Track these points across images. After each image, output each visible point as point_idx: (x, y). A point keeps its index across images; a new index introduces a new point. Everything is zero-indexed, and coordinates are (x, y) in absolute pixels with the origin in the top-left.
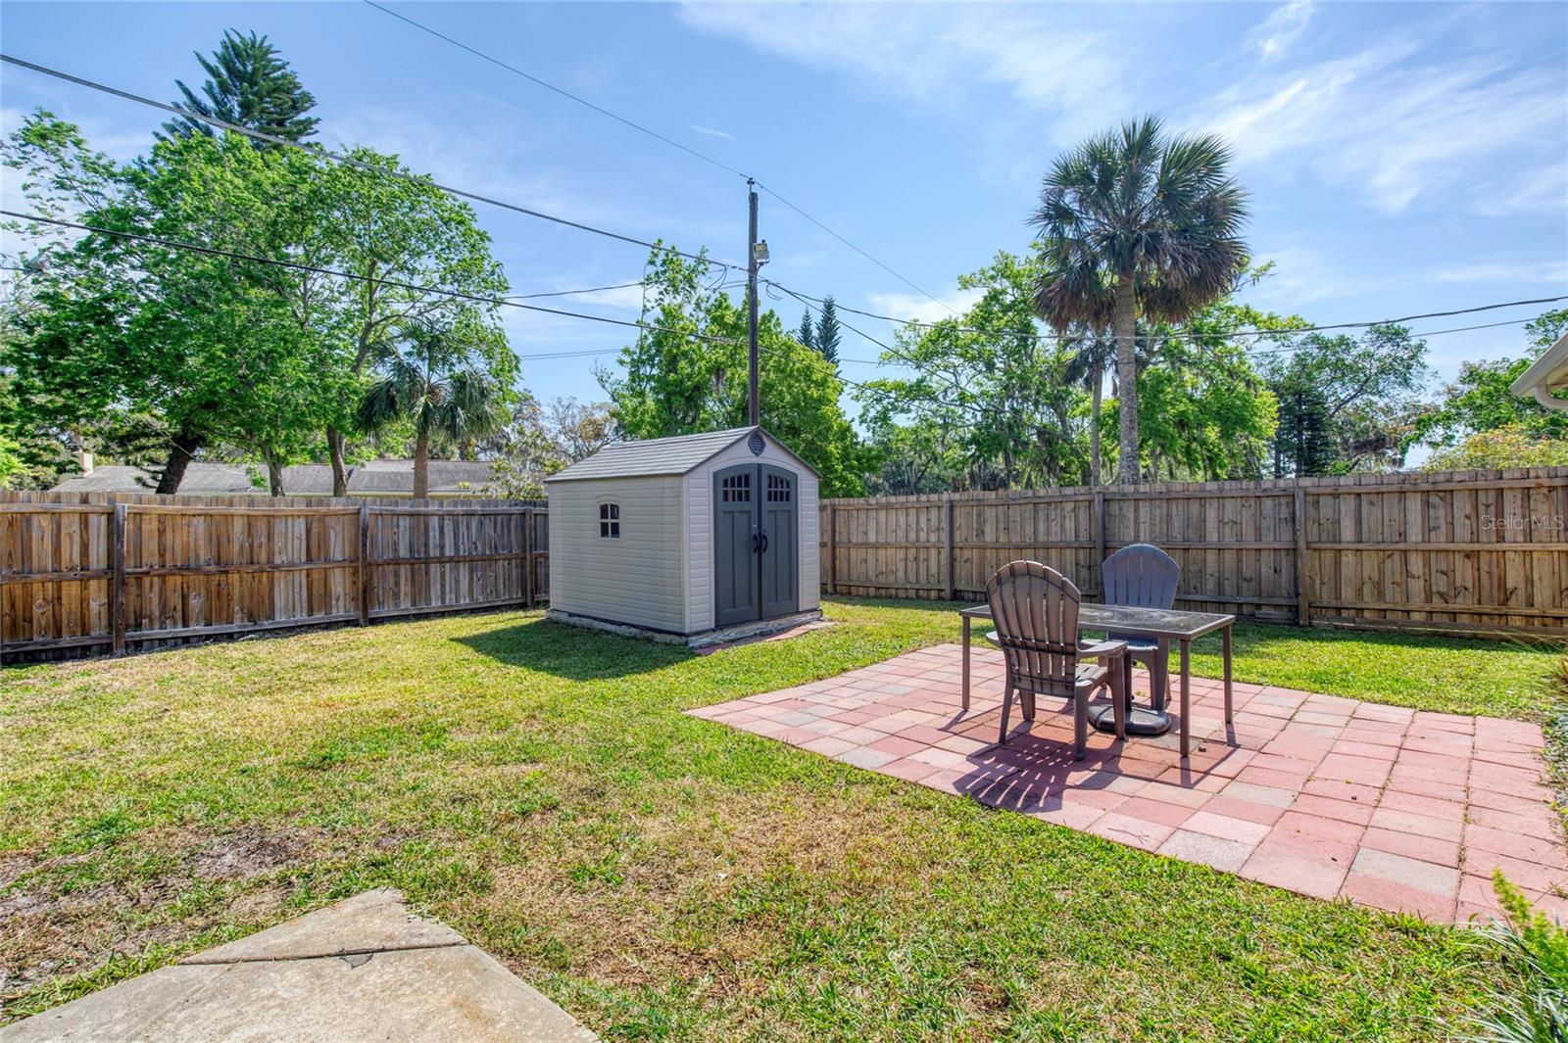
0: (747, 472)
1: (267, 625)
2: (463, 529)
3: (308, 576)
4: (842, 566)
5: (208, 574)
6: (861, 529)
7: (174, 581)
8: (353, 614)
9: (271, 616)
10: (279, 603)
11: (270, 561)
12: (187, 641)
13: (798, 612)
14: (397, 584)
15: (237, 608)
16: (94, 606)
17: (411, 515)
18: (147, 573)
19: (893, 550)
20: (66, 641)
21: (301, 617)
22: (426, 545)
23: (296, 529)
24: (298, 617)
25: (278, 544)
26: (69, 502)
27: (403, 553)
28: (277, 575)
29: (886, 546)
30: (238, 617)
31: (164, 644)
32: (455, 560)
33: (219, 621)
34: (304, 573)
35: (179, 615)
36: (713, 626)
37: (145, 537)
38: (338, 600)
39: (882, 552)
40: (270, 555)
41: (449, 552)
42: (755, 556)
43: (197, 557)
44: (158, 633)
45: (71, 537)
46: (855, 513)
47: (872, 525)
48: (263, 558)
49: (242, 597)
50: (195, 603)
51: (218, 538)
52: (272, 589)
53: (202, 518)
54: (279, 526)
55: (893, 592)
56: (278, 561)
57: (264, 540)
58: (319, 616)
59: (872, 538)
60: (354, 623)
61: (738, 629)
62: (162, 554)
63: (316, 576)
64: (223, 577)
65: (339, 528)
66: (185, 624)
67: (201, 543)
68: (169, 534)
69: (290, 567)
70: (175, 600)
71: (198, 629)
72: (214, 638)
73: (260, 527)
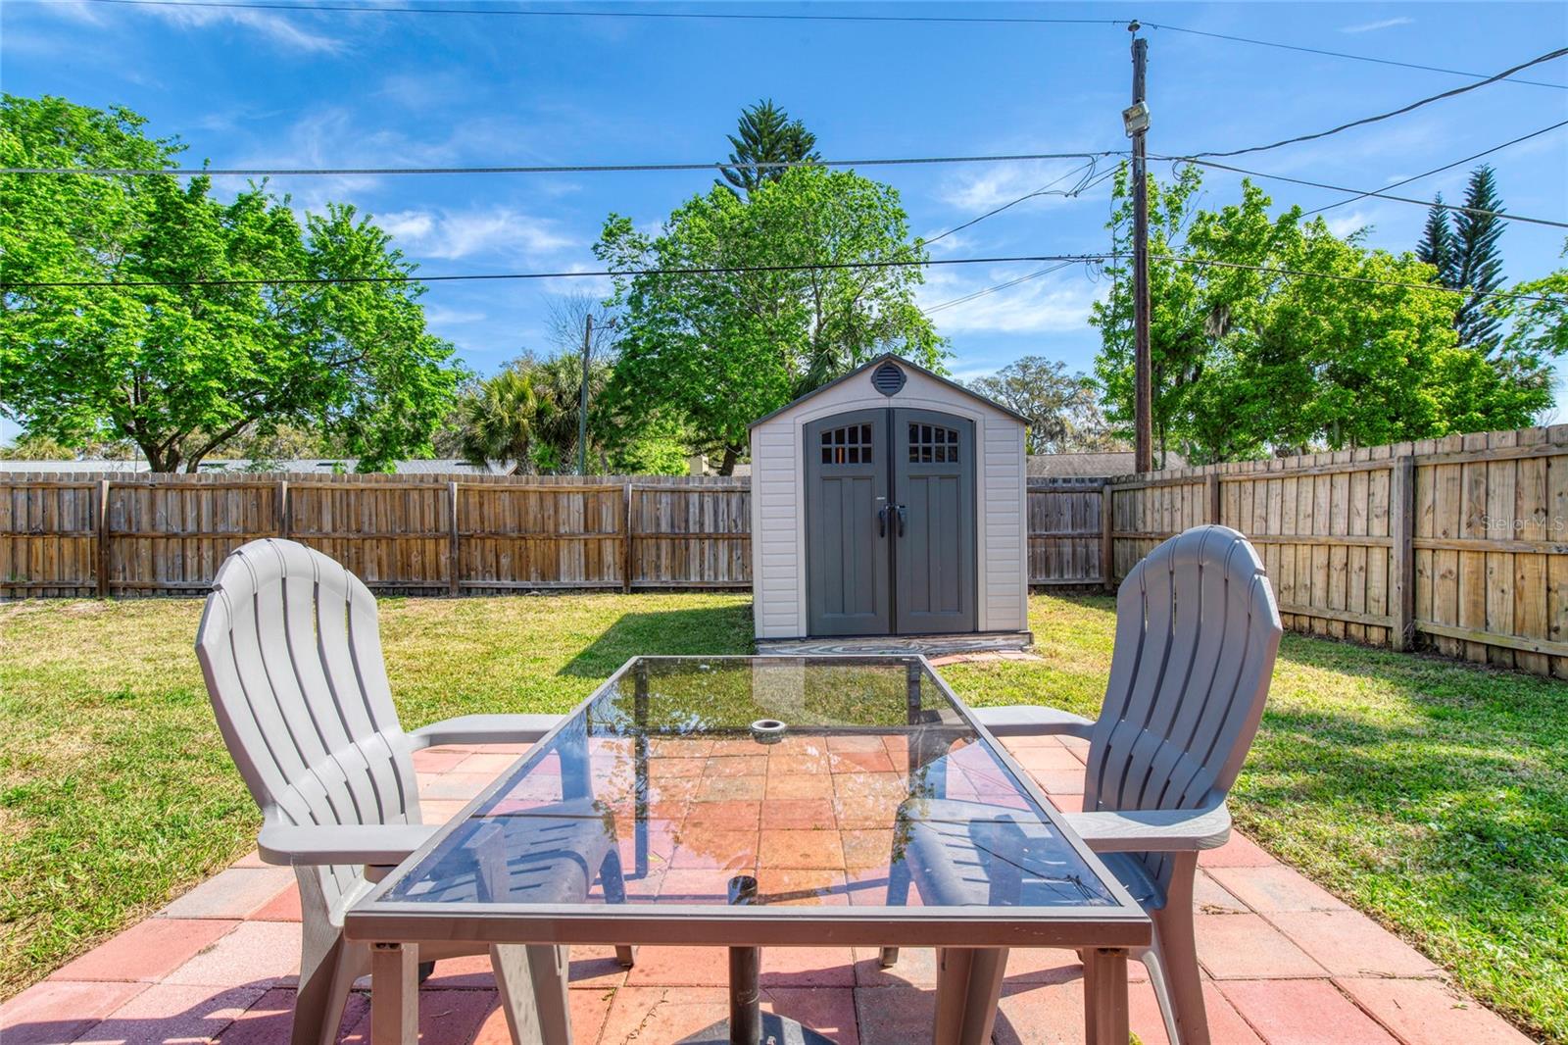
0: (865, 421)
1: (553, 584)
2: (723, 506)
3: (586, 545)
5: (512, 539)
6: (1258, 512)
7: (490, 543)
8: (620, 582)
9: (557, 578)
10: (563, 568)
11: (556, 530)
12: (499, 591)
13: (975, 632)
14: (658, 557)
15: (533, 569)
16: (443, 559)
17: (673, 492)
18: (472, 536)
19: (1307, 549)
20: (429, 583)
21: (580, 581)
22: (687, 521)
23: (576, 503)
24: (578, 581)
25: (563, 516)
26: (428, 482)
27: (665, 528)
28: (562, 542)
29: (1295, 542)
30: (533, 575)
31: (485, 591)
32: (715, 538)
33: (521, 578)
34: (582, 542)
35: (494, 570)
36: (804, 634)
37: (471, 508)
38: (608, 568)
39: (1288, 554)
40: (557, 525)
41: (709, 528)
43: (505, 525)
44: (480, 583)
45: (429, 506)
46: (1249, 486)
47: (1275, 504)
48: (552, 528)
49: (536, 560)
50: (505, 561)
51: (519, 510)
52: (558, 555)
53: (507, 494)
54: (563, 501)
55: (1305, 622)
56: (562, 531)
57: (552, 512)
58: (595, 582)
59: (1274, 529)
60: (618, 590)
61: (849, 643)
62: (482, 522)
63: (591, 546)
64: (523, 542)
65: (609, 504)
66: (498, 579)
67: (507, 513)
68: (486, 506)
69: (571, 537)
70: (491, 558)
71: (507, 583)
72: (520, 592)
73: (549, 502)
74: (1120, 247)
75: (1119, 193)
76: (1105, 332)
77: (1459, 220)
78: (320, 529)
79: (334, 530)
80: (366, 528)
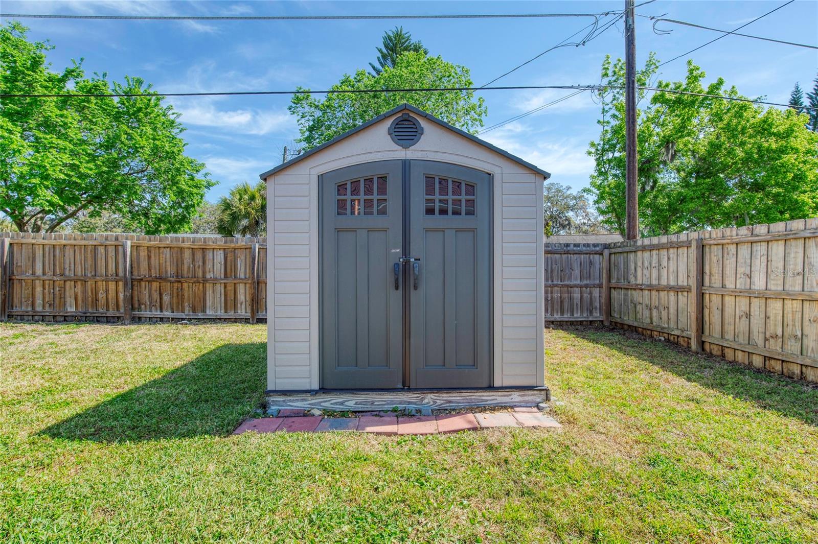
0: (382, 172)
1: (200, 315)
3: (225, 287)
4: (713, 318)
5: (171, 282)
6: (741, 270)
7: (155, 285)
8: (249, 315)
9: (204, 311)
10: (209, 303)
11: (204, 276)
12: (162, 320)
13: (491, 388)
15: (186, 304)
16: (121, 296)
18: (142, 280)
20: (111, 314)
21: (221, 313)
23: (219, 257)
24: (219, 313)
25: (209, 266)
26: (112, 241)
28: (208, 285)
29: (783, 296)
30: (187, 309)
31: (152, 321)
33: (178, 311)
34: (223, 285)
35: (158, 304)
36: (316, 386)
37: (142, 259)
38: (241, 304)
39: (775, 307)
40: (204, 273)
42: (396, 297)
43: (166, 272)
44: (148, 314)
45: (112, 258)
46: (732, 248)
47: (759, 264)
48: (200, 275)
49: (189, 297)
50: (166, 298)
51: (177, 261)
52: (205, 294)
53: (169, 249)
54: (209, 255)
56: (208, 276)
57: (201, 263)
58: (231, 314)
59: (759, 283)
60: (246, 321)
61: (362, 397)
62: (150, 270)
63: (229, 288)
64: (180, 285)
65: (243, 258)
66: (161, 311)
67: (168, 264)
68: (153, 258)
69: (215, 281)
70: (156, 296)
71: (167, 314)
72: (175, 320)
73: (199, 255)
74: (607, 108)
75: (606, 75)
76: (597, 160)
77: (811, 98)
78: (33, 274)
79: (44, 274)
80: (67, 273)
